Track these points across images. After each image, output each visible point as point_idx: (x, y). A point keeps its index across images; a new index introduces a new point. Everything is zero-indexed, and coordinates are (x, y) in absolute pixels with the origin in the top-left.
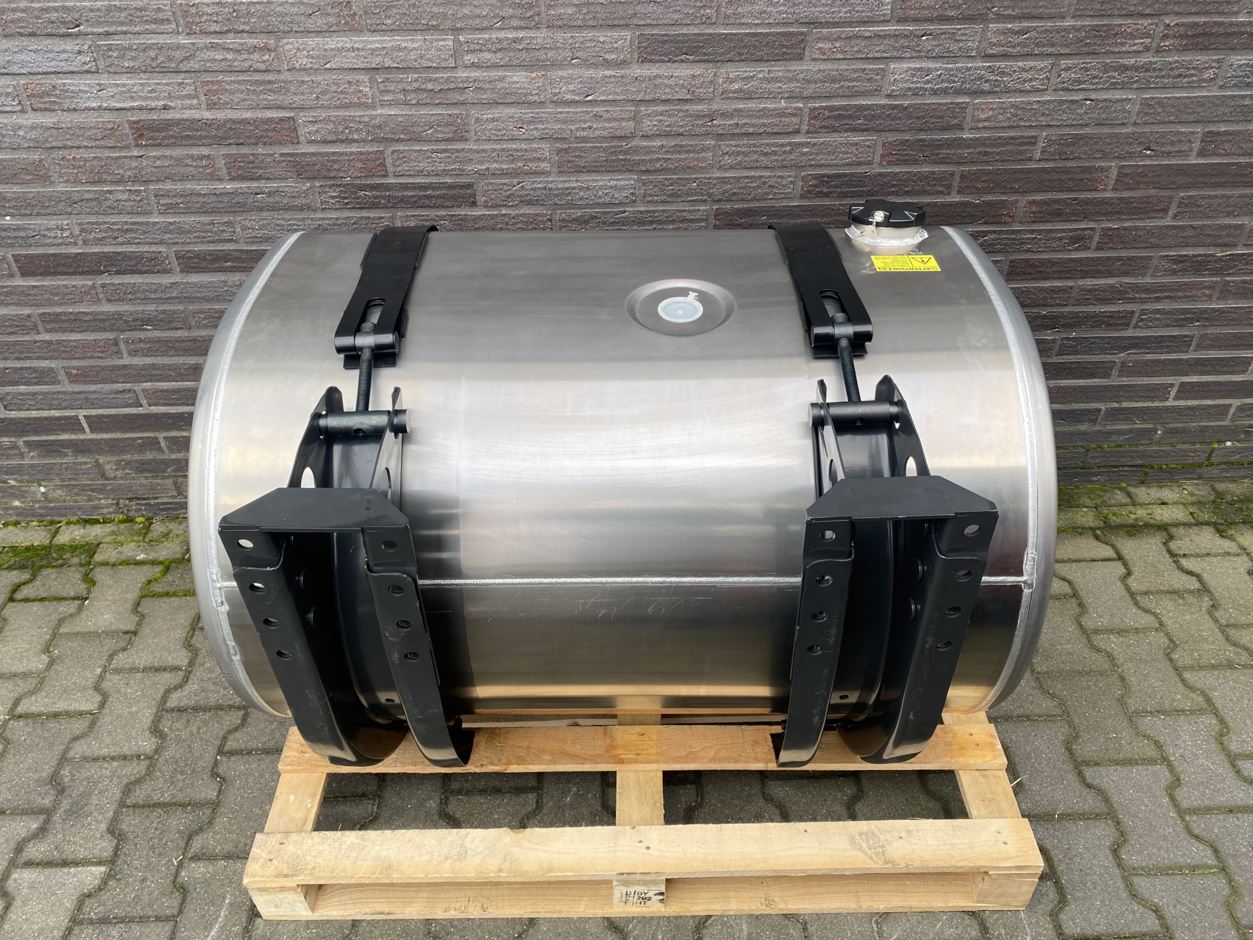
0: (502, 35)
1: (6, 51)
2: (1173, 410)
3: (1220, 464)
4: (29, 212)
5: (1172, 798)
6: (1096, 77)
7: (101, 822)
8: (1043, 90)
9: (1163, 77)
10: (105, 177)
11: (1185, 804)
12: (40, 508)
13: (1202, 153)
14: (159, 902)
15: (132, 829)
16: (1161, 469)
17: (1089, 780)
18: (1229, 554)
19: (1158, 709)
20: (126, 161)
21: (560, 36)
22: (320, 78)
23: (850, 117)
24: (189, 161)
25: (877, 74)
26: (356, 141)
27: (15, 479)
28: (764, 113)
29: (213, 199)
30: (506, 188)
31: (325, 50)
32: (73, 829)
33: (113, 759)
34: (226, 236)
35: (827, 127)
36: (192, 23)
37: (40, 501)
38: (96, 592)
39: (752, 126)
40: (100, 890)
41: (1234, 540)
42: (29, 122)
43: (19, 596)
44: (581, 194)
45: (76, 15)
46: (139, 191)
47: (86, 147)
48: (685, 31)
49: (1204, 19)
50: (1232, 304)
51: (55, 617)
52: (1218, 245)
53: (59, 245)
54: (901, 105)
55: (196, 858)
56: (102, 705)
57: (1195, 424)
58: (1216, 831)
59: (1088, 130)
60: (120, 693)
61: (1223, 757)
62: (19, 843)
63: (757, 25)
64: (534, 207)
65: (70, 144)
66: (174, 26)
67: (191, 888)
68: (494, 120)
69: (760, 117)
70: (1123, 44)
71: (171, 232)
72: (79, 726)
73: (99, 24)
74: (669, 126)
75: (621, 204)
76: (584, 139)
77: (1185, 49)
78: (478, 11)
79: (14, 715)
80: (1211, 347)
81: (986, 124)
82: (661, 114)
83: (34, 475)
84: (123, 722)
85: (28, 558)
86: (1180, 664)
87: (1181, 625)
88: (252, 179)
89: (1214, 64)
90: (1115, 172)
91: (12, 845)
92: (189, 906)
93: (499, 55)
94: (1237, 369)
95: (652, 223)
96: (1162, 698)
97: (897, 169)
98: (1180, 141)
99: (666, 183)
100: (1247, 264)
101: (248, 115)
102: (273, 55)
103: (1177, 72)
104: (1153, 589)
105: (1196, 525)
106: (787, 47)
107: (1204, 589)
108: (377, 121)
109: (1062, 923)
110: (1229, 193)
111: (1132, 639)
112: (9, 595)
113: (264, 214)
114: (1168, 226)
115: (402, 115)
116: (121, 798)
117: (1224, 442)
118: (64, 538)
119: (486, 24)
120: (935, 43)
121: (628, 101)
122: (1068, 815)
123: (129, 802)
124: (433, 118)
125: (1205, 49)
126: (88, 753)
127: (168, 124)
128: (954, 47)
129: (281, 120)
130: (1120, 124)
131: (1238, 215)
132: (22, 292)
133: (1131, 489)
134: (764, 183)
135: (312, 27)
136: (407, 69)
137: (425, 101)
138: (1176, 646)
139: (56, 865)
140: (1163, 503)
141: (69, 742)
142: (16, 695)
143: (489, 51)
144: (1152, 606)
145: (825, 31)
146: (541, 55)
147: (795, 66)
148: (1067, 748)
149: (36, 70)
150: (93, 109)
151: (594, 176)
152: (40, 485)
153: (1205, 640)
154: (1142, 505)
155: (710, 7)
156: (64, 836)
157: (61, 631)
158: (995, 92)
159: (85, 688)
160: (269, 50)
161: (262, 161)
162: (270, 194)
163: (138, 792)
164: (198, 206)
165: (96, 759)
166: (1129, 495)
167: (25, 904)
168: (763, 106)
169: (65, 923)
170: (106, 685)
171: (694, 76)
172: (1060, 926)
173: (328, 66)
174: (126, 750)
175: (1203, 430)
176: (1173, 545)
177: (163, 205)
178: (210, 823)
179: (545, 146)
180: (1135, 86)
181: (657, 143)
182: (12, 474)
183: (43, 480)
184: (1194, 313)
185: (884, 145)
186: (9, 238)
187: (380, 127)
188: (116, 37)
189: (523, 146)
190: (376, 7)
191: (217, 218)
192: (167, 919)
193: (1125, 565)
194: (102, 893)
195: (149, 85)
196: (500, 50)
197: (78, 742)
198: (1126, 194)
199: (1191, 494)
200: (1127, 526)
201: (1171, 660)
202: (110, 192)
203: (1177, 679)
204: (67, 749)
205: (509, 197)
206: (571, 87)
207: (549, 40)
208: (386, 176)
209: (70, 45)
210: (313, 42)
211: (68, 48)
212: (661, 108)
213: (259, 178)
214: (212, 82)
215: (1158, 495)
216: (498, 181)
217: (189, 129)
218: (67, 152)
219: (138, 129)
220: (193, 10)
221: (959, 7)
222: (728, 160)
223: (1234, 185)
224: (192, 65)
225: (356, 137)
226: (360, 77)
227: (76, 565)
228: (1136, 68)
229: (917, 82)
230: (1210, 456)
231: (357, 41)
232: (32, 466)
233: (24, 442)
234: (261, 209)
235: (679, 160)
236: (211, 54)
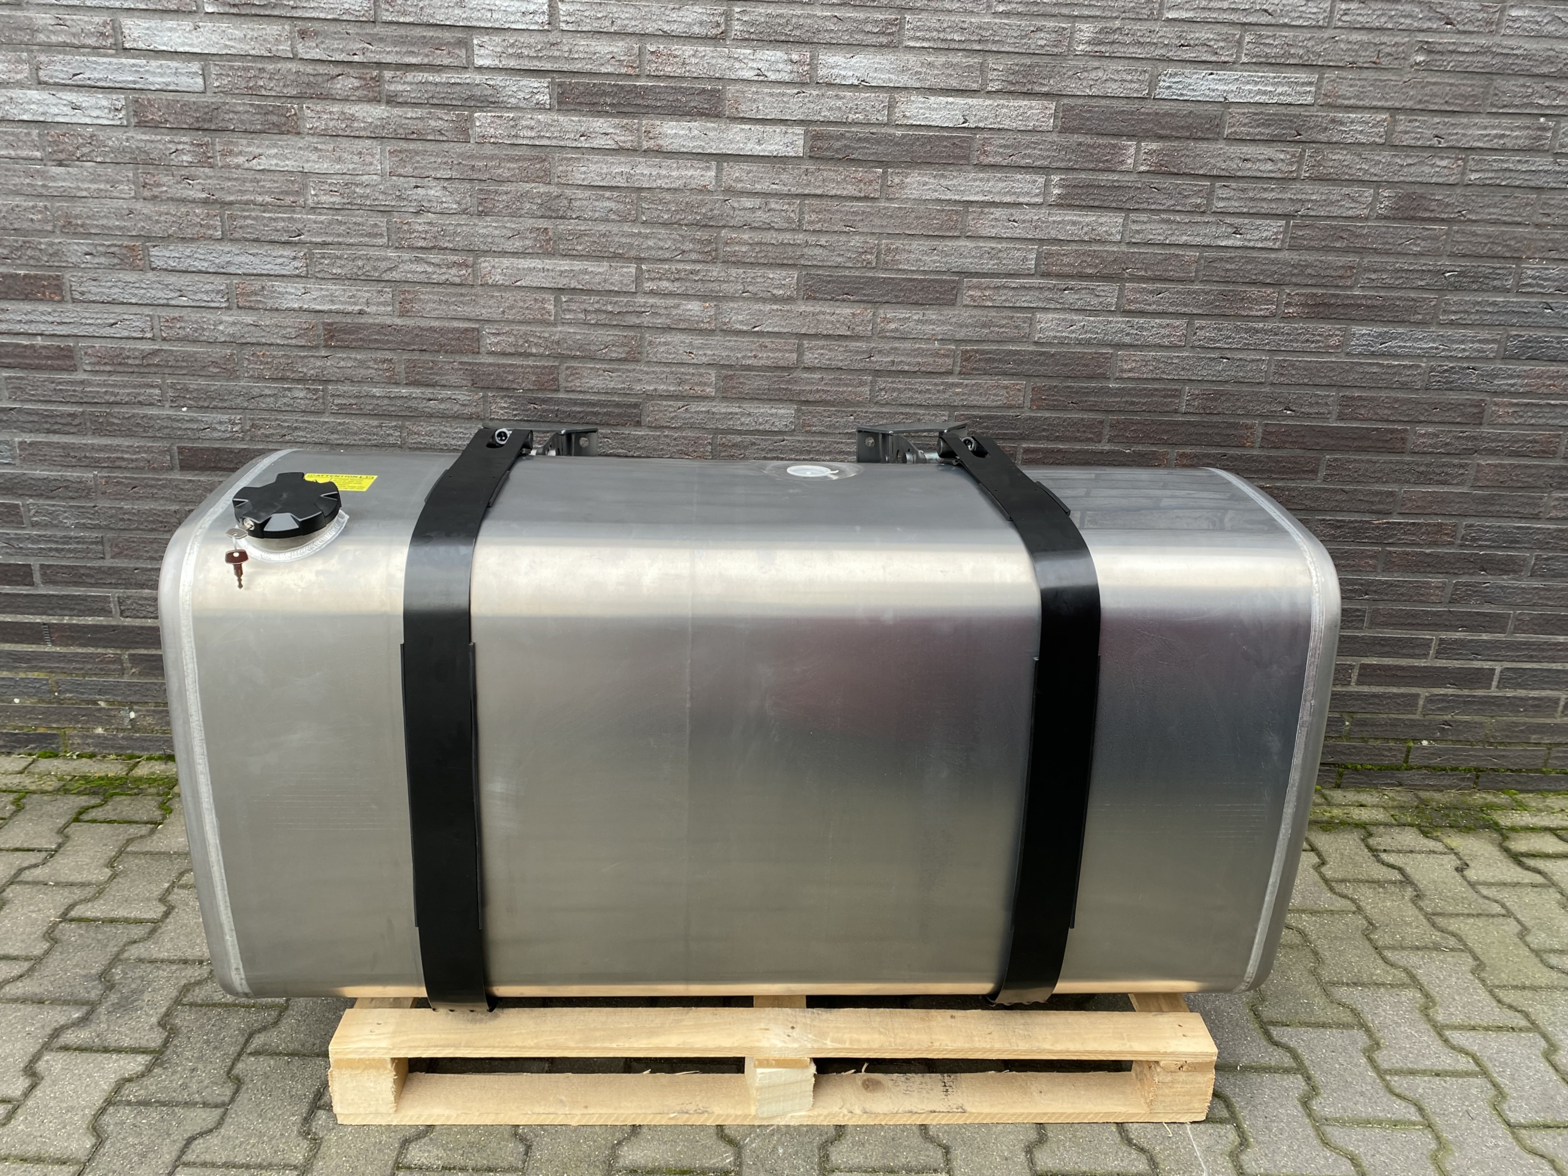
0: (680, 266)
1: (229, 253)
2: (1359, 696)
3: (1420, 768)
4: (206, 404)
5: (1371, 1060)
6: (1230, 337)
7: (152, 1016)
8: (1180, 346)
9: (1291, 341)
10: (288, 374)
11: (1385, 1066)
12: (123, 738)
13: (1341, 417)
14: (209, 1090)
15: (186, 1024)
16: (1356, 770)
17: (1276, 1039)
18: (1434, 852)
19: (1355, 980)
20: (312, 360)
21: (733, 272)
22: (507, 295)
23: (1000, 360)
24: (371, 364)
25: (1025, 322)
26: (532, 355)
27: (106, 701)
28: (920, 352)
29: (386, 402)
30: (671, 409)
31: (518, 269)
32: (120, 1021)
33: (172, 962)
34: (391, 440)
35: (978, 369)
36: (402, 239)
37: (124, 730)
38: (171, 818)
39: (909, 364)
40: (143, 1075)
41: (1440, 841)
42: (231, 319)
43: (85, 817)
44: (743, 419)
45: (300, 226)
46: (317, 390)
47: (278, 345)
48: (847, 273)
49: (1320, 291)
50: (1397, 577)
51: (122, 838)
52: (1372, 512)
53: (226, 439)
54: (1048, 352)
55: (256, 1053)
56: (166, 914)
57: (1385, 716)
58: (1420, 1090)
59: (1228, 387)
60: (187, 905)
61: (1429, 1027)
62: (56, 1029)
63: (912, 271)
64: (697, 431)
65: (264, 340)
66: (385, 240)
67: (247, 1080)
68: (666, 344)
69: (915, 356)
70: (1250, 309)
71: (338, 432)
72: (138, 932)
73: (319, 234)
74: (830, 359)
75: (780, 433)
76: (749, 368)
77: (1309, 318)
78: (661, 244)
79: (65, 917)
80: (1386, 625)
81: (1131, 375)
82: (822, 348)
83: (129, 695)
84: (189, 930)
85: (100, 786)
86: (1380, 943)
87: (1382, 911)
88: (428, 385)
89: (1337, 332)
90: (1259, 432)
91: (48, 1031)
92: (243, 1097)
93: (677, 284)
94: (1417, 652)
95: (809, 452)
96: (1359, 971)
97: (1047, 414)
98: (1317, 403)
99: (826, 414)
100: (1405, 533)
101: (436, 324)
102: (470, 270)
103: (1304, 338)
104: (1350, 877)
105: (1398, 826)
106: (940, 293)
107: (1407, 880)
108: (556, 338)
109: (1243, 1163)
110: (1374, 458)
111: (1326, 919)
112: (74, 816)
113: (433, 420)
114: (1320, 489)
115: (580, 334)
116: (177, 997)
117: (1420, 740)
118: (143, 770)
119: (667, 255)
120: (1077, 297)
121: (792, 334)
122: (1252, 1068)
123: (185, 1001)
124: (610, 338)
125: (1326, 318)
126: (145, 955)
127: (359, 328)
128: (1094, 301)
129: (466, 330)
130: (1259, 383)
131: (1386, 482)
132: (176, 486)
133: (1327, 792)
134: (919, 420)
135: (510, 249)
136: (589, 292)
137: (603, 322)
138: (1376, 928)
139: (97, 1051)
140: (1362, 806)
141: (125, 946)
142: (71, 901)
143: (668, 279)
144: (1349, 892)
145: (975, 280)
146: (715, 286)
147: (948, 312)
148: (1251, 1010)
149: (251, 271)
150: (294, 310)
151: (756, 404)
152: (131, 709)
153: (1409, 924)
154: (1339, 806)
155: (871, 253)
156: (109, 1026)
157: (129, 849)
158: (1137, 346)
159: (148, 899)
160: (467, 266)
161: (441, 368)
162: (442, 400)
163: (197, 991)
164: (371, 407)
165: (152, 962)
166: (1324, 796)
167: (54, 1083)
168: (917, 346)
169: (100, 1103)
170: (172, 898)
171: (853, 314)
172: (1241, 1167)
173: (518, 284)
174: (190, 954)
175: (1394, 723)
176: (1371, 841)
177: (337, 405)
178: (276, 1023)
179: (713, 373)
180: (1267, 348)
181: (817, 376)
182: (105, 693)
183: (136, 703)
184: (1362, 585)
185: (1033, 389)
186: (180, 429)
187: (558, 343)
188: (331, 247)
189: (691, 371)
190: (570, 235)
191: (386, 423)
192: (216, 1106)
193: (1319, 855)
194: (145, 1079)
195: (350, 291)
196: (678, 279)
197: (136, 945)
198: (1273, 453)
199: (1392, 799)
200: (1322, 822)
201: (1369, 940)
202: (289, 389)
203: (1377, 957)
204: (122, 950)
205: (673, 418)
206: (740, 318)
207: (723, 274)
208: (557, 391)
209: (288, 252)
210: (506, 262)
211: (285, 253)
212: (821, 343)
213: (433, 385)
214: (409, 292)
215: (1356, 798)
216: (665, 403)
217: (379, 333)
218: (259, 348)
219: (330, 331)
220: (406, 227)
221: (1096, 267)
222: (884, 396)
223: (1379, 451)
224: (395, 275)
225: (534, 351)
226: (546, 296)
227: (152, 795)
228: (1266, 332)
229: (1062, 332)
230: (1407, 756)
231: (548, 263)
232: (129, 685)
233: (130, 655)
234: (431, 416)
235: (837, 392)
236: (414, 267)
